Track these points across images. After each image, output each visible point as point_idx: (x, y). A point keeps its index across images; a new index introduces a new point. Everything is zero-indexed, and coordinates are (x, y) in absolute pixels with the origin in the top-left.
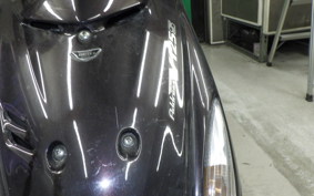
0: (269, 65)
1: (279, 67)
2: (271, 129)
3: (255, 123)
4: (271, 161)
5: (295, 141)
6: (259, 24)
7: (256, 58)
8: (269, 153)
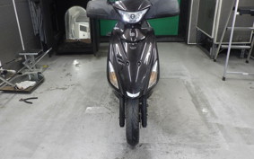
0: (215, 61)
1: (220, 63)
2: (198, 88)
3: (192, 85)
4: (191, 98)
5: (205, 94)
6: (212, 37)
7: (209, 56)
8: (192, 96)
